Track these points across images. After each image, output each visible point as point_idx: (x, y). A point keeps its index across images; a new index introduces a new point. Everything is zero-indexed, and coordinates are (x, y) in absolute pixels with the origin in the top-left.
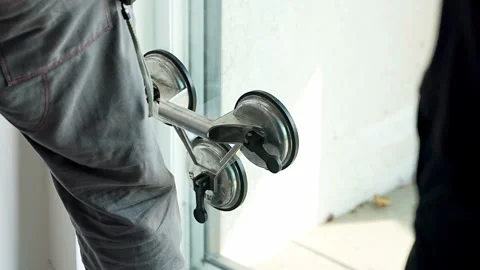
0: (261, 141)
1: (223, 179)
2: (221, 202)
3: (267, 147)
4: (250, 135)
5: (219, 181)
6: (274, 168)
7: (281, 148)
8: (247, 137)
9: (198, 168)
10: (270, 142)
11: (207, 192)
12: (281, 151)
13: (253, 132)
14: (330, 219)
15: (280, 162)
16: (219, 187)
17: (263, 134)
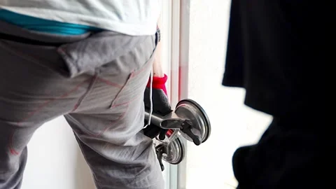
0: (190, 127)
1: (172, 147)
2: (171, 160)
3: (193, 131)
4: (184, 124)
5: (170, 148)
6: (197, 143)
7: (201, 131)
8: (182, 125)
10: (195, 127)
11: (163, 154)
12: (201, 132)
13: (185, 122)
15: (201, 140)
16: (170, 151)
17: (191, 123)
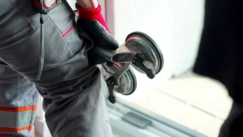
1: (123, 79)
3: (145, 63)
4: (135, 58)
9: (108, 74)
11: (115, 86)
13: (137, 56)
14: (173, 77)
15: (154, 73)
16: (121, 83)
